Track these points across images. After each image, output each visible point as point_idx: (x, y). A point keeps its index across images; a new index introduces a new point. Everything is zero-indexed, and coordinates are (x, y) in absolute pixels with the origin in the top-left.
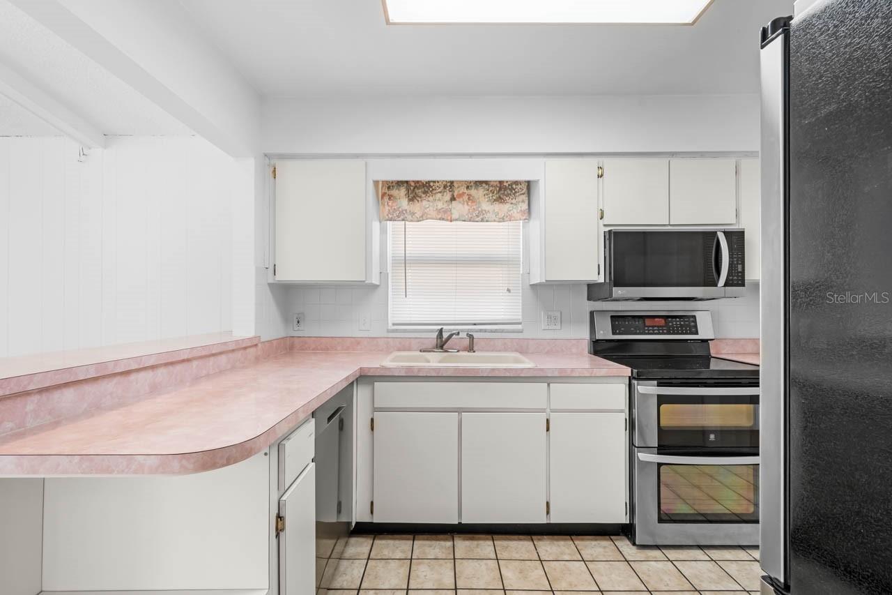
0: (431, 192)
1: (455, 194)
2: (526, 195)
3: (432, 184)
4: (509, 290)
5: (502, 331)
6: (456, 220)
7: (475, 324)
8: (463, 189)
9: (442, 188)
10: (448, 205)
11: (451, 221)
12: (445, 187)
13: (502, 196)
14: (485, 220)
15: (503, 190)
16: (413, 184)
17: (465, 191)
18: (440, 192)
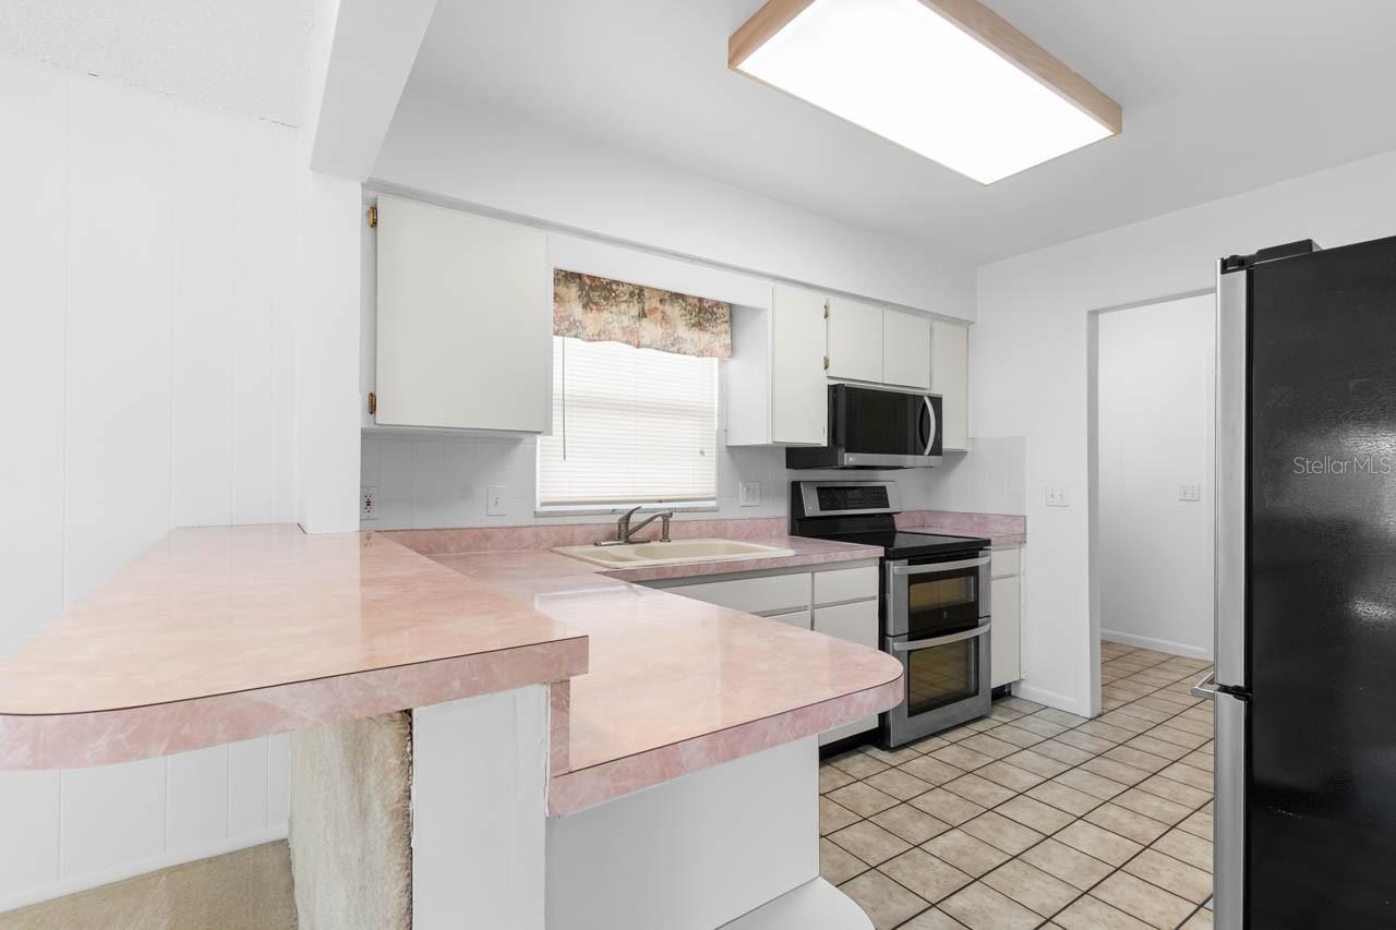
0: (614, 298)
1: (646, 308)
2: (729, 324)
3: (614, 287)
4: (702, 453)
5: (695, 510)
6: (648, 347)
7: (661, 501)
8: (655, 303)
9: (627, 296)
10: (635, 323)
11: (638, 346)
12: (632, 294)
13: (701, 321)
14: (682, 351)
15: (704, 312)
16: (588, 281)
17: (658, 305)
18: (626, 302)
